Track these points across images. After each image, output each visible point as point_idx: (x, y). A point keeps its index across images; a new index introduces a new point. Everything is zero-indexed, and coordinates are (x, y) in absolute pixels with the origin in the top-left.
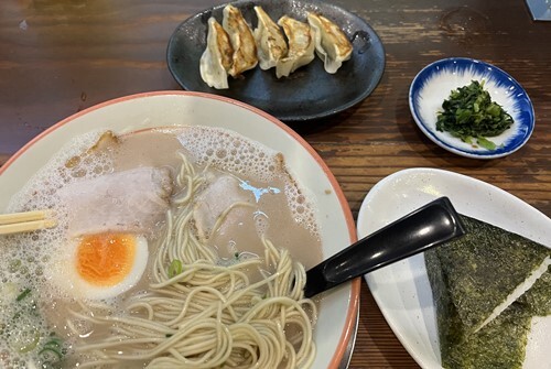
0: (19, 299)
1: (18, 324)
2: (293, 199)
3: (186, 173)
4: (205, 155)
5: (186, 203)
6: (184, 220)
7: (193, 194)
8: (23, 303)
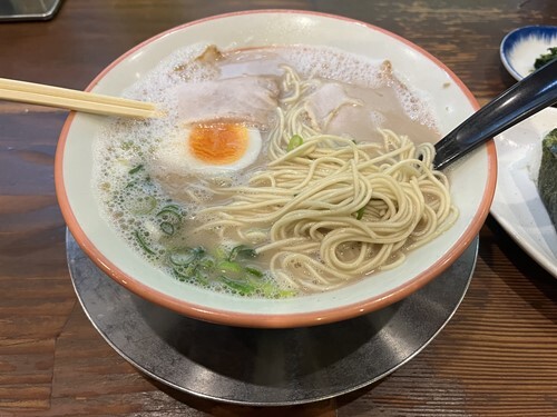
0: (132, 172)
1: (132, 193)
2: (406, 100)
3: (291, 79)
4: (309, 66)
5: (296, 101)
6: (294, 113)
7: (301, 96)
8: (136, 176)
